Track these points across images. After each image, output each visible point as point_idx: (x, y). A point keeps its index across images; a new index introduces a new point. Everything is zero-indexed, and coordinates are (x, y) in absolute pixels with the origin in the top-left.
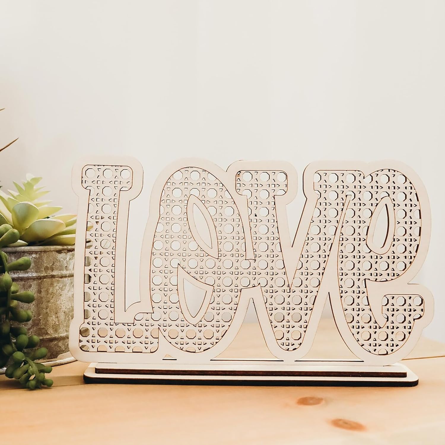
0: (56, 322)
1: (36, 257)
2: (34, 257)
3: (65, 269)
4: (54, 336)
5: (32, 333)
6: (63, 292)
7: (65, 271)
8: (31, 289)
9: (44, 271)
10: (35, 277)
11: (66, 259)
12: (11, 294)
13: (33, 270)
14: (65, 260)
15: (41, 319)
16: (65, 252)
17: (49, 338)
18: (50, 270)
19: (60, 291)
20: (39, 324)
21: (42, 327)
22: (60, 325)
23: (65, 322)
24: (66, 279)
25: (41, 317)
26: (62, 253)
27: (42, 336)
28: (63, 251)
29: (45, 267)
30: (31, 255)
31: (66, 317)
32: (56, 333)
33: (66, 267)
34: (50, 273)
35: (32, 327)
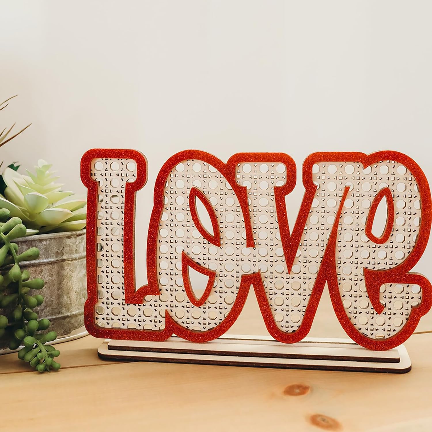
0: (68, 302)
1: (47, 244)
2: (44, 243)
3: (75, 252)
4: (66, 315)
5: (46, 313)
6: (74, 273)
7: (75, 254)
8: (42, 273)
9: (54, 256)
10: (46, 262)
11: (76, 243)
12: (22, 282)
13: (43, 256)
14: (75, 245)
15: (53, 300)
16: (74, 237)
17: (62, 317)
18: (61, 255)
19: (71, 273)
20: (52, 305)
21: (55, 307)
22: (72, 304)
23: (77, 300)
24: (77, 261)
25: (53, 298)
26: (71, 238)
27: (55, 315)
28: (72, 236)
29: (55, 252)
30: (42, 243)
31: (77, 296)
32: (69, 311)
33: (76, 250)
34: (60, 258)
35: (45, 308)
